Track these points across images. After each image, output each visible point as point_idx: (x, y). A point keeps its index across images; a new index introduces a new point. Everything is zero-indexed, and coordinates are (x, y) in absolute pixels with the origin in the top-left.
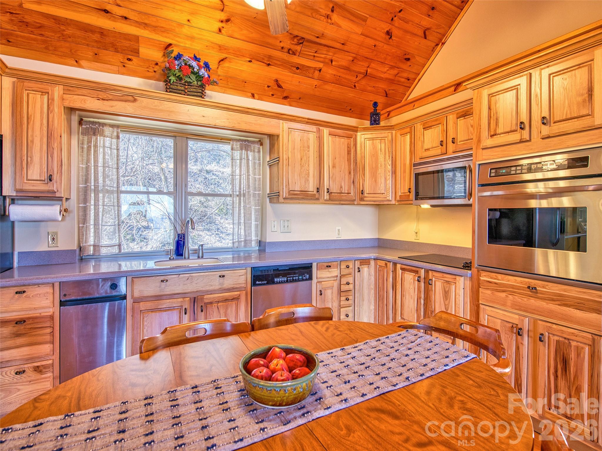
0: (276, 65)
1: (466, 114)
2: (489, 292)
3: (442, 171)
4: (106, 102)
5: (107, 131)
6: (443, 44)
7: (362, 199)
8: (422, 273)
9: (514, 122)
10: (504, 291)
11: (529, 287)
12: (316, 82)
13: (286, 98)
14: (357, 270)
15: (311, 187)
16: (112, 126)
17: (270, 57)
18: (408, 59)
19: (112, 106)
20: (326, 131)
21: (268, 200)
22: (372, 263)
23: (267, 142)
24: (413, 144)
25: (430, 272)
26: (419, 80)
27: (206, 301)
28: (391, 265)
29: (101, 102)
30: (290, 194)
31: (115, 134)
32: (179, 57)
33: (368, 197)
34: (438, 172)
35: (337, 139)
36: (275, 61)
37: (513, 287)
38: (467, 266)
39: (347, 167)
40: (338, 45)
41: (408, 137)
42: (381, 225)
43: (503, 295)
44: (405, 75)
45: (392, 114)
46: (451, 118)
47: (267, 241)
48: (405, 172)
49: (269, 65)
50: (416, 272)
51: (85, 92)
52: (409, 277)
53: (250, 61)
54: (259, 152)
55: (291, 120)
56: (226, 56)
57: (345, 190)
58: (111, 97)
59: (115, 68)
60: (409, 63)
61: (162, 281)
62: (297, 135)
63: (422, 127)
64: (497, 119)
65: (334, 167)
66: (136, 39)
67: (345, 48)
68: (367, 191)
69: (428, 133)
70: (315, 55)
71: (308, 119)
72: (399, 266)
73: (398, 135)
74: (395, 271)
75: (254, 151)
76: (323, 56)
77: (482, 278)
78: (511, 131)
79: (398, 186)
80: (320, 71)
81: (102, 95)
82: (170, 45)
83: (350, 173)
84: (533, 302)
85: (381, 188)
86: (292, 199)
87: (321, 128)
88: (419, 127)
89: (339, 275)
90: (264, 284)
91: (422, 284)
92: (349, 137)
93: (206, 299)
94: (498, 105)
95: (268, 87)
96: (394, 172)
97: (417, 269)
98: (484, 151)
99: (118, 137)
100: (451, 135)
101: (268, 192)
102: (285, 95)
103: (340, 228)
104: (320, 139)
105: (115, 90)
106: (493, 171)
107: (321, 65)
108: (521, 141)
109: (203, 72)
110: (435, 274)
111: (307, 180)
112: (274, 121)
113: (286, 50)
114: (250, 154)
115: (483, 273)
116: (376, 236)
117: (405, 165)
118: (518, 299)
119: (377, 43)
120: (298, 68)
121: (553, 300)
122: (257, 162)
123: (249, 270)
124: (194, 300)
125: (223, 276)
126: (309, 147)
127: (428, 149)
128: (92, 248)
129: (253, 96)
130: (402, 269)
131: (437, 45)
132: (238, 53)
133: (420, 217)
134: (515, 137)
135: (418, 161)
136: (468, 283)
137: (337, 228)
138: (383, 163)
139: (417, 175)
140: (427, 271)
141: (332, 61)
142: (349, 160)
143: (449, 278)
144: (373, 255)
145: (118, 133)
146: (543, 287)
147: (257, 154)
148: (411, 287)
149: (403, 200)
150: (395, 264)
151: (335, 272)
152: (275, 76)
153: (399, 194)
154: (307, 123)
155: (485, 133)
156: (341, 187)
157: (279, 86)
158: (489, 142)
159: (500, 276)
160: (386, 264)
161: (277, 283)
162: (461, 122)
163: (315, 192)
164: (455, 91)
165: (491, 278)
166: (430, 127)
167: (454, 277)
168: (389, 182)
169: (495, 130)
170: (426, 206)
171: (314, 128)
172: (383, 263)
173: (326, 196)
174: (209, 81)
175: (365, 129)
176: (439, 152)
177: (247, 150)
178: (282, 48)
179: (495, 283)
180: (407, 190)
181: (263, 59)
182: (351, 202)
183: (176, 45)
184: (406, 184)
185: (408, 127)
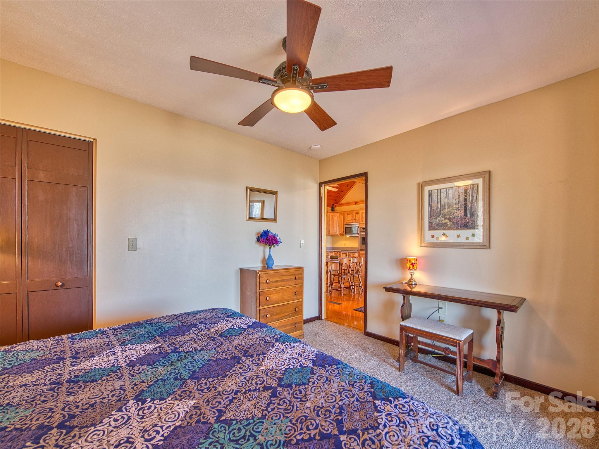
1: (357, 213)
3: (352, 227)
18: (342, 191)
22: (333, 252)
24: (344, 218)
26: (345, 197)
28: (339, 253)
33: (331, 234)
34: (350, 227)
38: (358, 251)
41: (343, 216)
42: (333, 242)
44: (341, 195)
45: (337, 206)
46: (354, 213)
48: (342, 226)
50: (346, 253)
68: (330, 231)
69: (348, 216)
72: (341, 253)
73: (340, 215)
74: (340, 254)
79: (340, 230)
85: (335, 231)
88: (346, 214)
91: (348, 256)
96: (339, 226)
98: (361, 224)
100: (354, 218)
106: (362, 229)
115: (361, 251)
116: (331, 246)
117: (342, 224)
127: (348, 221)
133: (346, 239)
135: (346, 224)
138: (335, 223)
139: (346, 227)
140: (349, 253)
143: (354, 253)
144: (333, 251)
149: (342, 234)
150: (340, 252)
153: (340, 232)
155: (361, 221)
162: (357, 215)
164: (355, 204)
166: (349, 214)
168: (337, 229)
170: (348, 236)
175: (330, 212)
176: (351, 222)
180: (343, 232)
184: (342, 230)
185: (343, 213)
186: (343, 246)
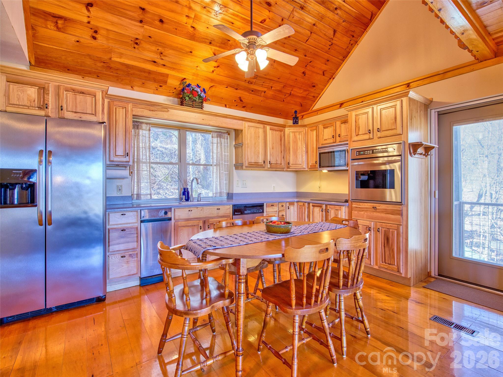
0: (240, 89)
1: (345, 122)
2: (356, 212)
3: (334, 152)
4: (153, 112)
5: (144, 126)
6: (334, 78)
7: (288, 168)
8: (324, 206)
9: (366, 129)
10: (363, 211)
11: (373, 207)
12: (261, 98)
13: (244, 107)
14: (287, 208)
15: (261, 161)
16: (147, 124)
17: (238, 85)
18: (314, 86)
19: (157, 114)
20: (268, 127)
21: (234, 168)
22: (296, 204)
23: (233, 134)
24: (317, 136)
25: (328, 206)
26: (320, 98)
27: (211, 223)
28: (306, 205)
29: (151, 112)
30: (249, 164)
31: (148, 128)
32: (189, 85)
33: (293, 167)
34: (331, 152)
35: (274, 132)
36: (241, 87)
37: (367, 208)
38: (346, 201)
39: (280, 148)
40: (276, 79)
41: (315, 132)
42: (298, 183)
43: (363, 213)
44: (312, 95)
45: (304, 117)
46: (338, 123)
47: (234, 192)
48: (313, 152)
49: (237, 89)
50: (321, 207)
51: (143, 106)
52: (317, 210)
53: (227, 87)
54: (227, 139)
55: (249, 121)
56: (214, 84)
57: (279, 162)
58: (156, 109)
59: (152, 91)
60: (314, 88)
61: (189, 211)
62: (252, 130)
63: (322, 127)
64: (359, 127)
65: (273, 148)
66: (167, 76)
67: (280, 80)
68: (291, 162)
69: (326, 130)
70: (263, 84)
71: (259, 121)
72: (311, 204)
73: (309, 130)
74: (309, 208)
75: (224, 138)
76: (267, 84)
77: (353, 206)
78: (365, 134)
79: (309, 160)
80: (265, 92)
81: (152, 108)
82: (185, 79)
83: (281, 152)
84: (376, 214)
85: (300, 161)
86: (250, 167)
87: (265, 126)
88: (321, 127)
89: (278, 211)
90: (239, 214)
91: (324, 213)
92: (281, 131)
93: (211, 221)
94: (359, 121)
95: (235, 101)
96: (307, 152)
97: (321, 205)
98: (354, 143)
99: (150, 130)
100: (338, 132)
101: (234, 163)
102: (244, 105)
103: (275, 185)
104: (265, 132)
105: (159, 105)
106: (358, 152)
107: (265, 89)
108: (369, 139)
109: (203, 94)
110: (331, 206)
111: (258, 157)
112: (240, 122)
113: (247, 81)
114: (223, 140)
115: (354, 203)
116: (295, 190)
117: (313, 148)
118: (369, 213)
119: (297, 78)
120: (252, 91)
121: (383, 212)
122: (226, 145)
123: (231, 206)
124: (204, 222)
125: (219, 209)
126: (259, 137)
127: (326, 140)
128: (135, 196)
129: (226, 106)
130: (313, 206)
131: (330, 79)
132: (220, 83)
133: (322, 177)
134: (367, 137)
135: (321, 146)
136: (347, 209)
137: (273, 185)
138: (301, 147)
139: (320, 154)
140: (326, 205)
141: (272, 87)
142: (281, 144)
143: (337, 207)
144: (296, 200)
145: (149, 128)
146: (379, 207)
147: (226, 140)
148: (318, 215)
149: (313, 168)
150: (309, 203)
151: (276, 209)
152: (239, 95)
153: (310, 164)
154: (258, 123)
155: (354, 134)
156: (277, 160)
157: (241, 101)
158: (356, 138)
159: (361, 204)
160: (304, 204)
161: (246, 214)
162: (343, 126)
163: (263, 163)
164: (340, 107)
165: (357, 205)
166: (327, 127)
167: (340, 207)
168: (304, 158)
169: (358, 133)
170: (325, 171)
171: (261, 126)
172: (302, 204)
173: (269, 166)
174: (205, 100)
175: (290, 126)
176: (332, 141)
177: (220, 138)
178: (245, 80)
179: (359, 208)
180: (314, 162)
181: (234, 86)
182: (282, 170)
183: (188, 79)
184: (314, 159)
185: (314, 126)
186: (316, 190)
